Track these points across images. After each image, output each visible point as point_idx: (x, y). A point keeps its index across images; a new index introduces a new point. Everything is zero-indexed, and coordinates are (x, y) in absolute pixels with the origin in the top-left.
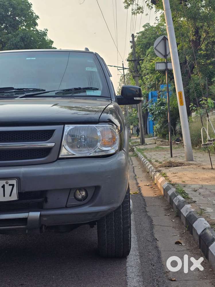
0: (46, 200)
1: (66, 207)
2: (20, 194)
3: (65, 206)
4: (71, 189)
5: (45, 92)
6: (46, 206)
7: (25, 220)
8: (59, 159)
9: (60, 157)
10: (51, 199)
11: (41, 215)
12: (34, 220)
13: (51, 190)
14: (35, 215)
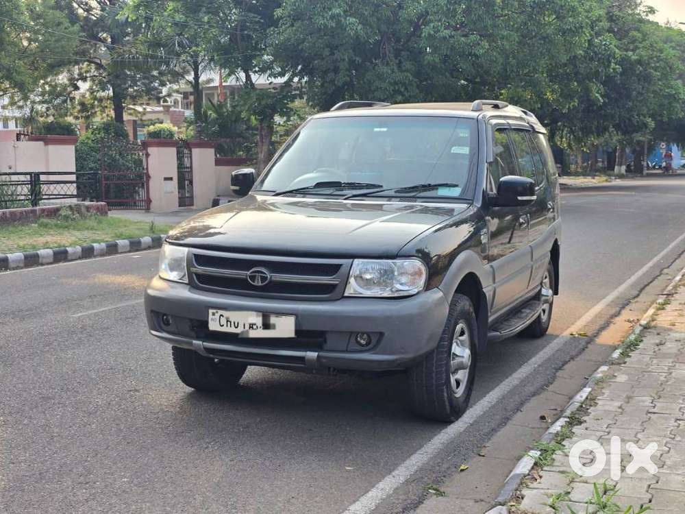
0: (325, 341)
1: (347, 351)
2: (297, 332)
3: (345, 349)
4: (351, 333)
5: (381, 189)
6: (326, 347)
7: (302, 359)
8: (344, 297)
9: (346, 294)
10: (331, 341)
11: (318, 356)
12: (311, 361)
13: (332, 332)
14: (312, 355)
